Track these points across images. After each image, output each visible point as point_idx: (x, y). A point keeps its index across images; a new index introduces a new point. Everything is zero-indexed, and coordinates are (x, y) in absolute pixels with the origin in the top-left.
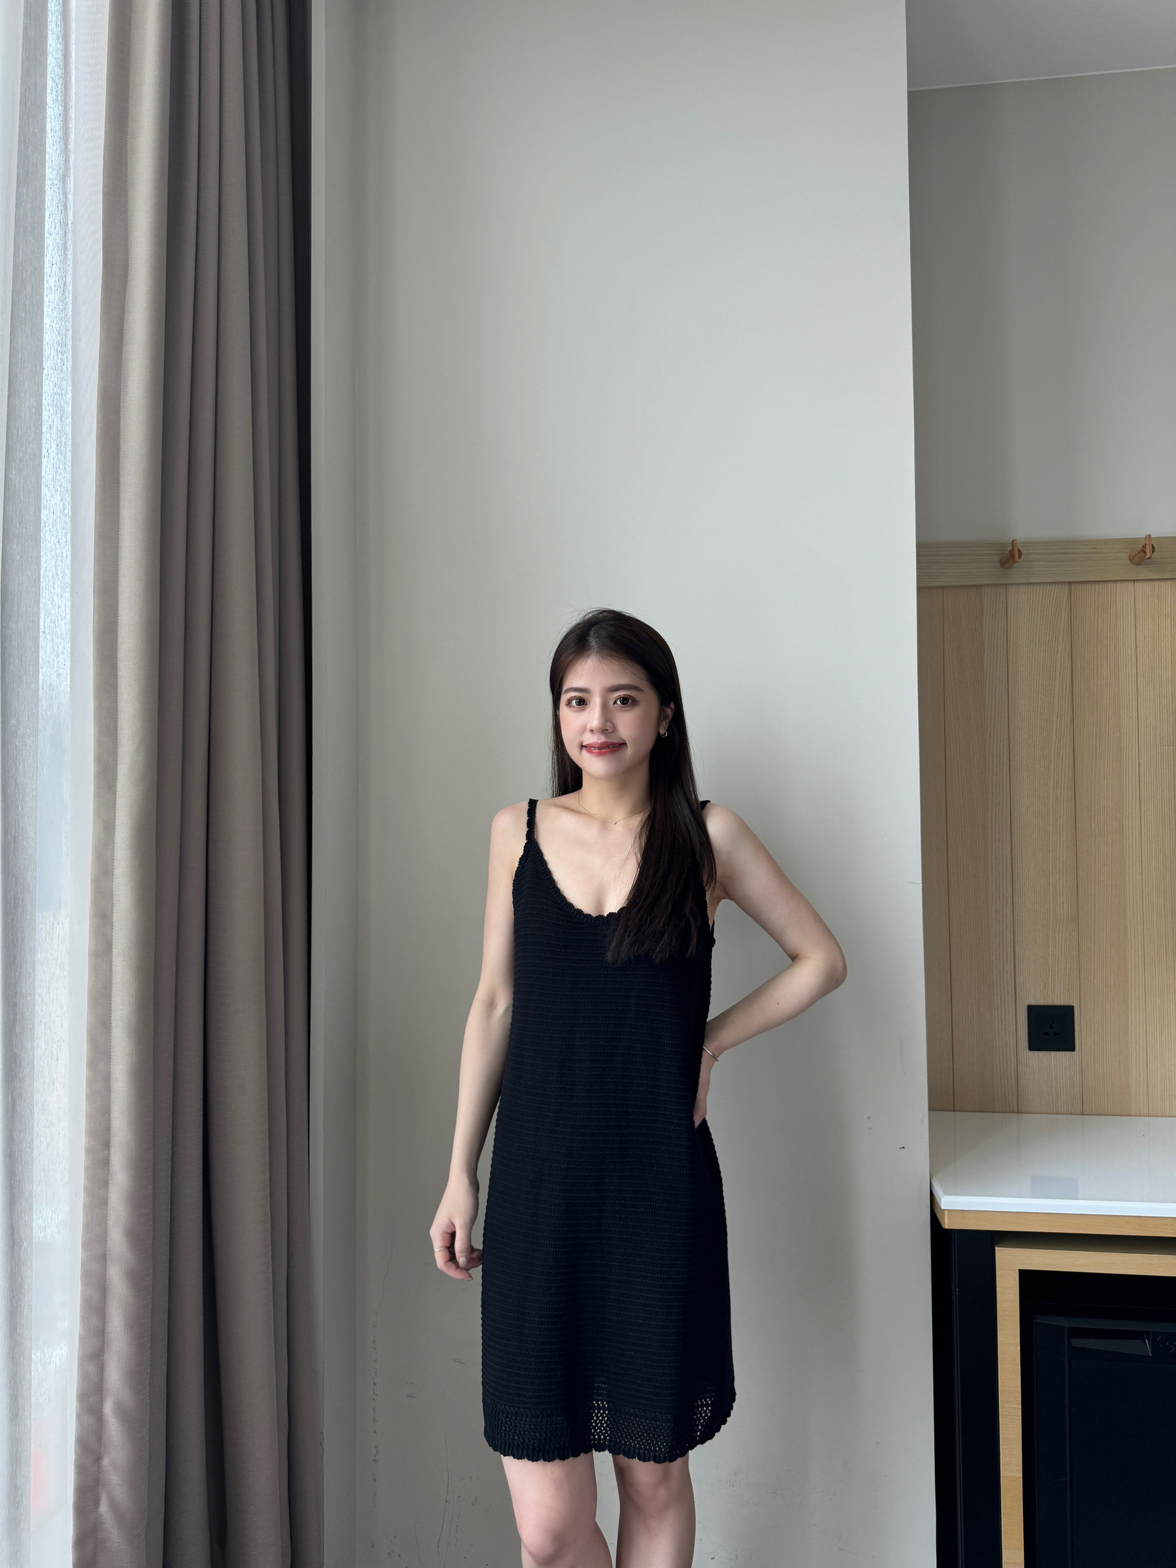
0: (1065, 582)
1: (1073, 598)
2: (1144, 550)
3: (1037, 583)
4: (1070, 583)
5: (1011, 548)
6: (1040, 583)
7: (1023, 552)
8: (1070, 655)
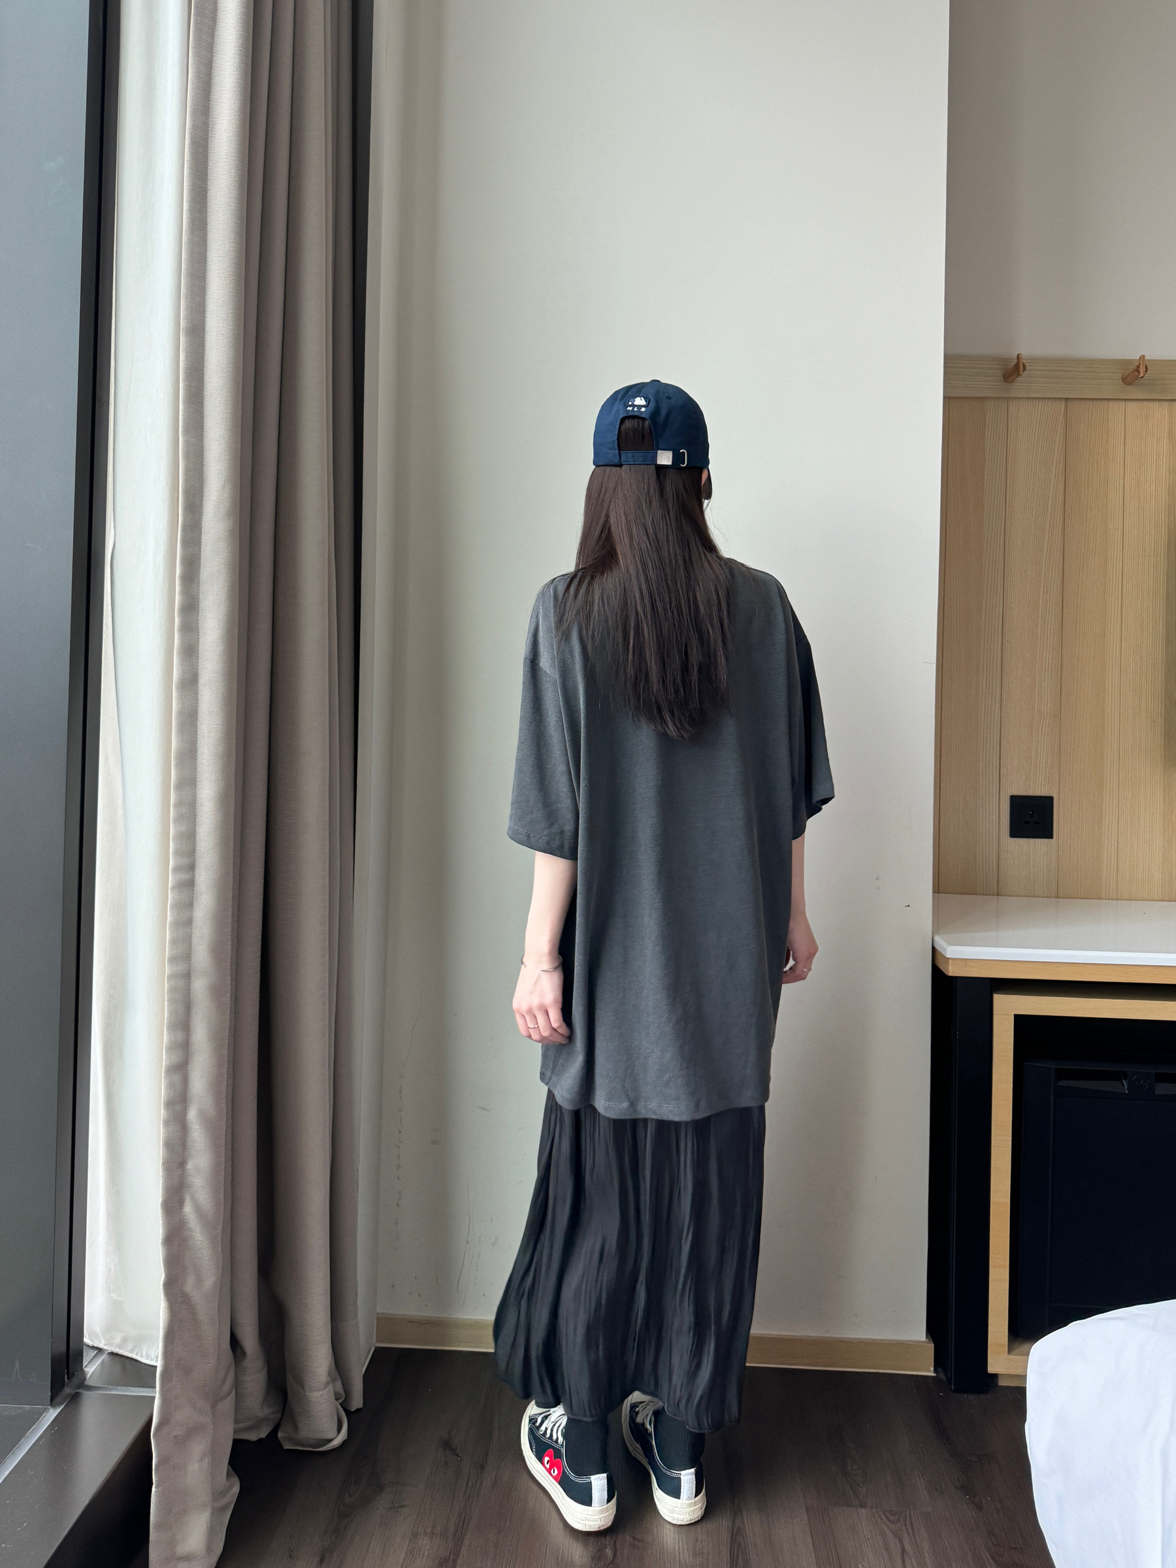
0: (1062, 398)
1: (1068, 414)
2: (1137, 370)
3: (1036, 398)
4: (1067, 399)
5: (1016, 361)
6: (1039, 398)
7: (1027, 368)
8: (1064, 467)
